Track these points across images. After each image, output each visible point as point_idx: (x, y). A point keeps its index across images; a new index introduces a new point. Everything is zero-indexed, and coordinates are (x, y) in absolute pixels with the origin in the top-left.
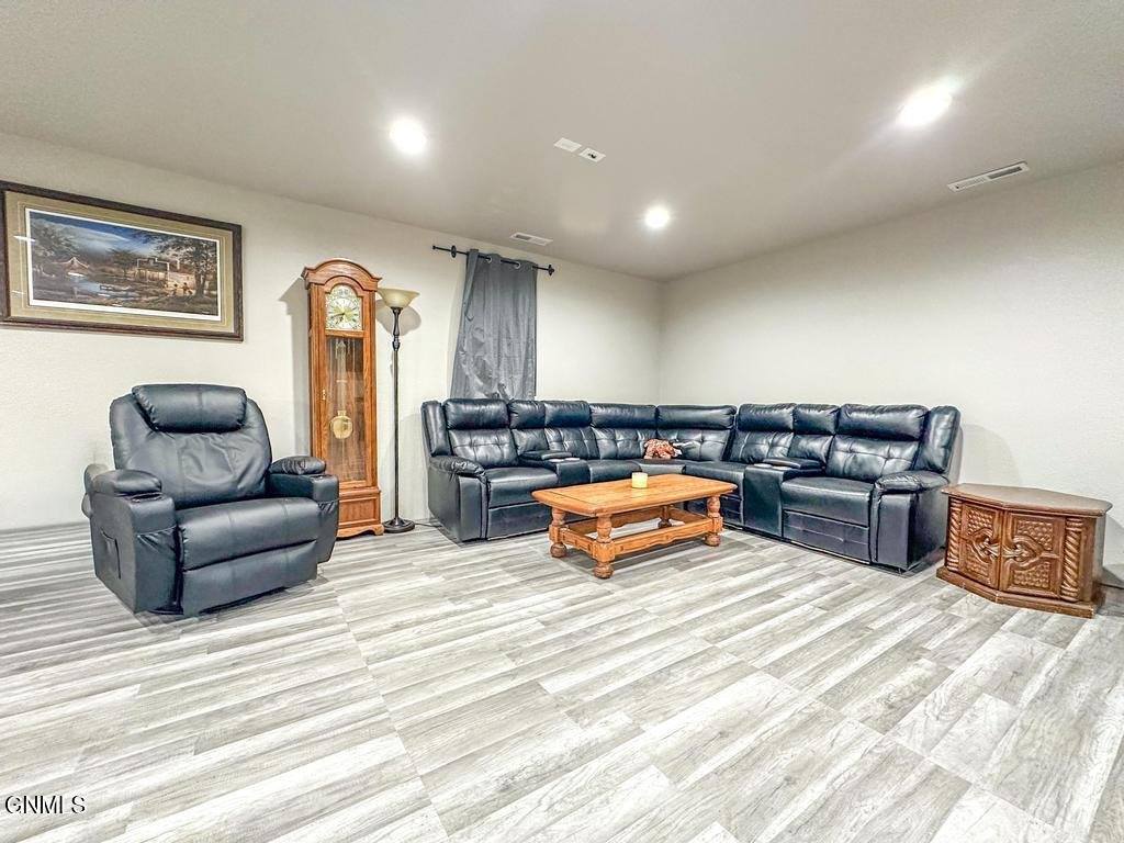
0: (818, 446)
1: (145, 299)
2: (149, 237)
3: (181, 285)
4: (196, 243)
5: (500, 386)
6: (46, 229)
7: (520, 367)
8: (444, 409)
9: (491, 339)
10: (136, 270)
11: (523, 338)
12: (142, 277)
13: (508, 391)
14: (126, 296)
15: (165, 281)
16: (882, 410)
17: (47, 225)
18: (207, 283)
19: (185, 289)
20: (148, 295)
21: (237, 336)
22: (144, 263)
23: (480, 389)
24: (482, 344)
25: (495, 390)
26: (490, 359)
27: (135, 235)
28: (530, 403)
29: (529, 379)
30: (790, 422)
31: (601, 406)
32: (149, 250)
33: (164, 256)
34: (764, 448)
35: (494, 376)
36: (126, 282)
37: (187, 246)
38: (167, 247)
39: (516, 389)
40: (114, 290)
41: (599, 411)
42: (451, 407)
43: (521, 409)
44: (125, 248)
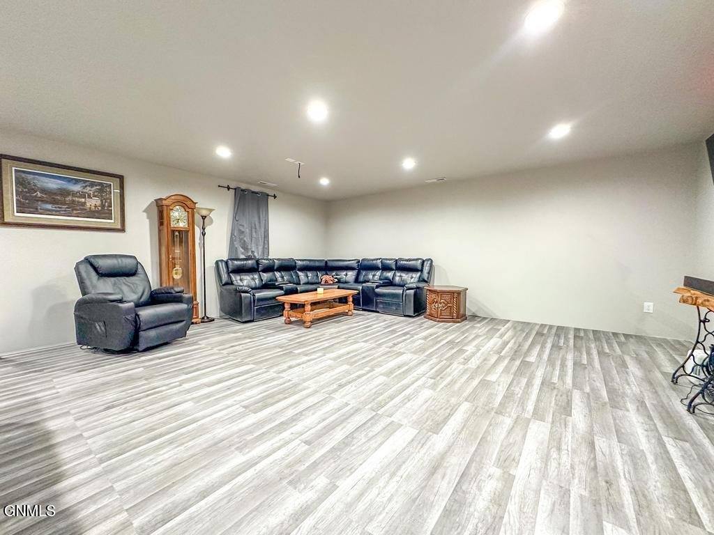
0: (390, 275)
1: (75, 212)
2: (77, 181)
3: (93, 205)
4: (101, 184)
5: (252, 252)
6: (23, 178)
7: (261, 243)
8: (226, 263)
9: (247, 230)
10: (70, 198)
11: (263, 230)
12: (73, 201)
13: (256, 254)
14: (65, 211)
15: (85, 203)
16: (409, 260)
17: (23, 175)
18: (106, 204)
19: (96, 206)
20: (76, 210)
21: (123, 230)
22: (74, 194)
23: (242, 253)
24: (243, 232)
25: (250, 254)
26: (247, 239)
27: (69, 180)
28: (267, 259)
29: (266, 248)
30: (380, 265)
31: (300, 260)
32: (77, 188)
33: (85, 190)
34: (371, 277)
35: (249, 247)
36: (65, 204)
37: (96, 186)
38: (86, 186)
39: (260, 253)
40: (59, 208)
41: (299, 263)
42: (230, 262)
43: (262, 262)
44: (64, 187)
